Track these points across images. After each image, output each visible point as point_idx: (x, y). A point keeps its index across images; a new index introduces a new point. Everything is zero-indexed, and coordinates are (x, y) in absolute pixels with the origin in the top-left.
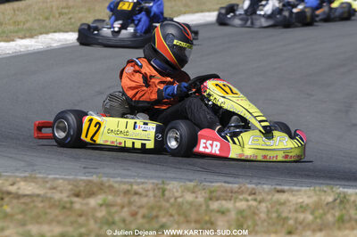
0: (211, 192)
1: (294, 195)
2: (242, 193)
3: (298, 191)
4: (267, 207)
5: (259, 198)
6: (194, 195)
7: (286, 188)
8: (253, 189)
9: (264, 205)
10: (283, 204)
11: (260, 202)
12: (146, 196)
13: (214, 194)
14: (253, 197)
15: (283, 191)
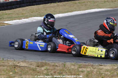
0: (79, 65)
1: (105, 67)
2: (89, 66)
3: (106, 65)
4: (96, 70)
5: (94, 67)
6: (74, 66)
7: (103, 64)
8: (93, 65)
9: (95, 69)
10: (102, 69)
11: (94, 69)
12: (59, 67)
13: (81, 66)
14: (92, 67)
15: (102, 65)
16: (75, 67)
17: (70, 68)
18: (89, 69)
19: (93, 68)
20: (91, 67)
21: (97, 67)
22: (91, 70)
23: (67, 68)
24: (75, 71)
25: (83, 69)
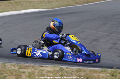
16: (15, 68)
17: (10, 68)
18: (30, 70)
19: (34, 69)
20: (32, 68)
21: (38, 68)
22: (32, 71)
23: (7, 69)
24: (15, 72)
25: (24, 70)
